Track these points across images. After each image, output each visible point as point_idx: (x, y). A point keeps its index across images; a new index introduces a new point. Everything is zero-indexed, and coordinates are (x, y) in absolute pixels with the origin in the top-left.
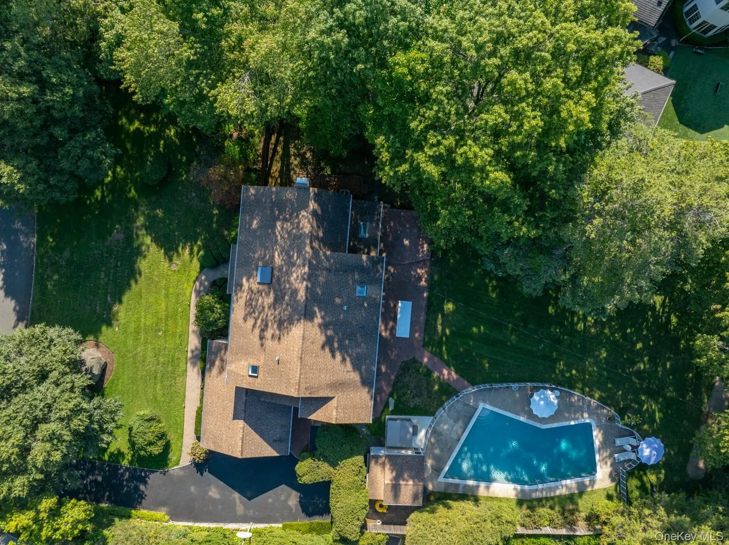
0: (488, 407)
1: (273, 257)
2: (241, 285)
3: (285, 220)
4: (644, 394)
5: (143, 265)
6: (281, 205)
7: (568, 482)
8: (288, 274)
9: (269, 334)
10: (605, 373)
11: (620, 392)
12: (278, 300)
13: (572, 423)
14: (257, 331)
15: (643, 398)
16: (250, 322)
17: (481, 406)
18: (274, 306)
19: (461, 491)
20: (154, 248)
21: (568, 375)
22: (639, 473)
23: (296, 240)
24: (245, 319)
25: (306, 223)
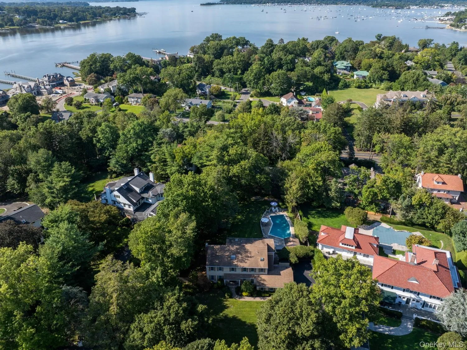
1: (227, 255)
2: (236, 264)
3: (217, 253)
5: (231, 315)
6: (212, 254)
8: (232, 251)
9: (249, 255)
12: (239, 253)
14: (249, 259)
16: (246, 261)
18: (241, 254)
20: (224, 312)
23: (222, 249)
24: (246, 263)
25: (217, 247)
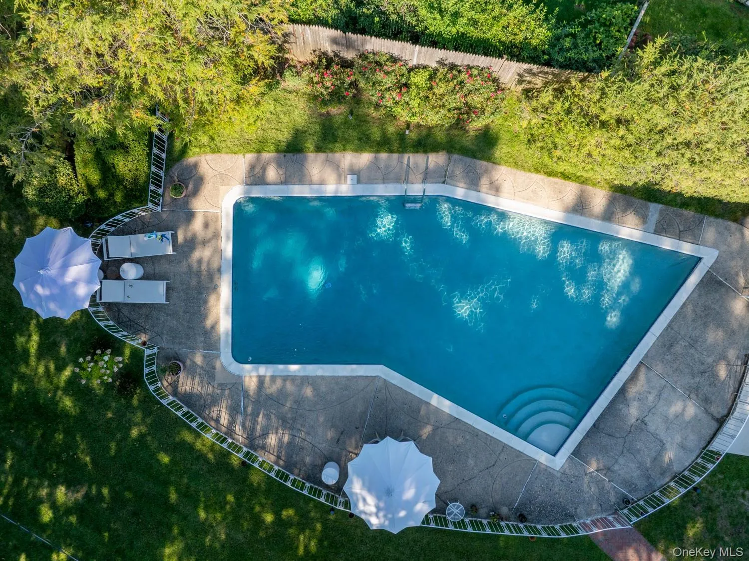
0: (543, 458)
4: (65, 414)
7: (330, 190)
10: (173, 497)
11: (134, 433)
13: (294, 368)
15: (68, 402)
17: (559, 462)
19: (655, 209)
21: (288, 513)
22: (111, 195)
